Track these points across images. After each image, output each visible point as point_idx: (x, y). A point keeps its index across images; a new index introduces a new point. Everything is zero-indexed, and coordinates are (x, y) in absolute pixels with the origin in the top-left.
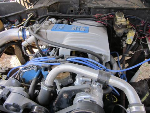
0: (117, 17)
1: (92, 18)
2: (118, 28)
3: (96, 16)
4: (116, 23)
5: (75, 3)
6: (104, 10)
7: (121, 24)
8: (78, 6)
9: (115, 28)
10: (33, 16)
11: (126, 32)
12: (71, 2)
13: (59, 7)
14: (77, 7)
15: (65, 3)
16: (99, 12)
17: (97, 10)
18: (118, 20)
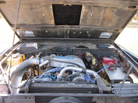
0: (87, 53)
1: (74, 54)
2: (88, 57)
3: (76, 53)
4: (87, 55)
7: (89, 55)
9: (86, 58)
10: (42, 54)
11: (91, 59)
12: (63, 47)
14: (66, 49)
16: (77, 51)
18: (87, 54)
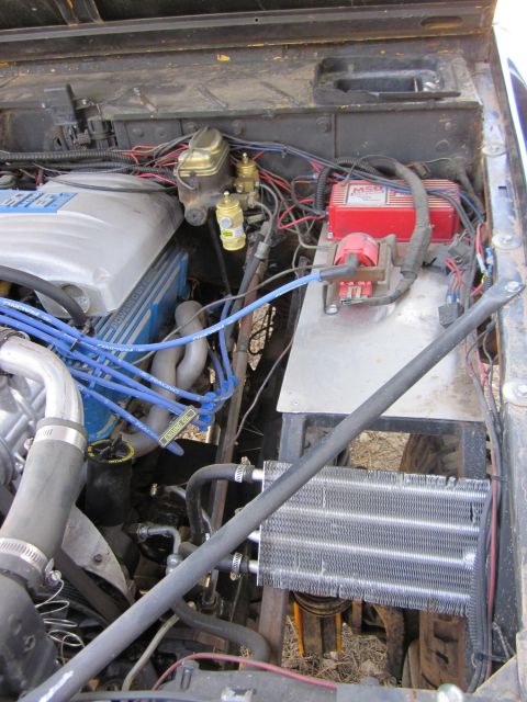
1: (117, 160)
2: (187, 189)
3: (130, 153)
5: (55, 109)
6: (159, 128)
7: (193, 174)
8: (69, 120)
12: (43, 106)
13: (8, 128)
14: (66, 123)
15: (26, 112)
16: (142, 136)
17: (134, 130)
